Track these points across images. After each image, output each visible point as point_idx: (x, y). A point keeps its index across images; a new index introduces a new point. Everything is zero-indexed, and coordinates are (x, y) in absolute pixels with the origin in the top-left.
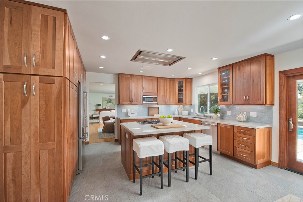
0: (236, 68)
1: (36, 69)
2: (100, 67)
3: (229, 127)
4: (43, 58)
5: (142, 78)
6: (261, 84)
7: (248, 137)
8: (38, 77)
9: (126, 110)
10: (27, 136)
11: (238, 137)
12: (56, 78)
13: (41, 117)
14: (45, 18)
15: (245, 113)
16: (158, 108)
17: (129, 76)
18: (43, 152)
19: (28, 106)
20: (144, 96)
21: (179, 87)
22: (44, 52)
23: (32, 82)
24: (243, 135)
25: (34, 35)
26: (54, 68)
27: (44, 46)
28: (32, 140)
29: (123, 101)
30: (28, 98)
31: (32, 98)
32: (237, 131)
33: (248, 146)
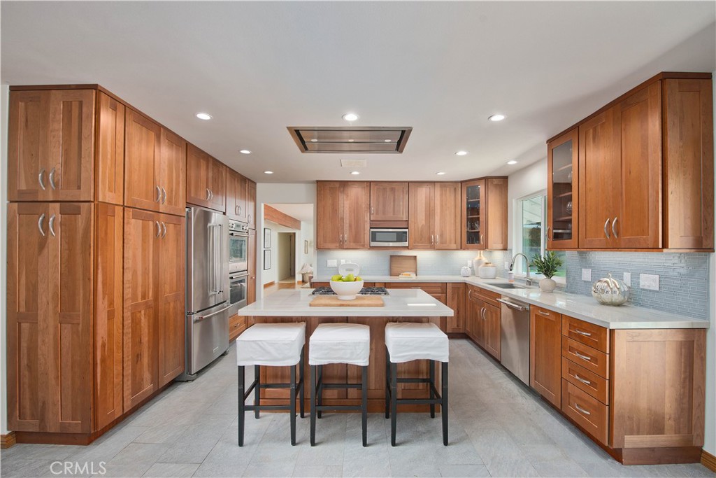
0: (586, 134)
1: (56, 192)
2: (266, 172)
3: (552, 318)
4: (65, 173)
5: (367, 186)
6: (650, 178)
7: (593, 352)
8: (58, 204)
9: (336, 261)
10: (44, 300)
11: (571, 349)
12: (82, 204)
13: (63, 270)
14: (68, 106)
15: (627, 277)
16: (415, 257)
17: (337, 185)
18: (65, 328)
19: (45, 251)
20: (372, 230)
21: (468, 203)
22: (66, 163)
23: (51, 212)
24: (582, 347)
25: (54, 137)
26: (79, 188)
27: (66, 153)
28: (51, 306)
29: (325, 242)
30: (46, 239)
31: (50, 239)
32: (570, 332)
33: (593, 384)
